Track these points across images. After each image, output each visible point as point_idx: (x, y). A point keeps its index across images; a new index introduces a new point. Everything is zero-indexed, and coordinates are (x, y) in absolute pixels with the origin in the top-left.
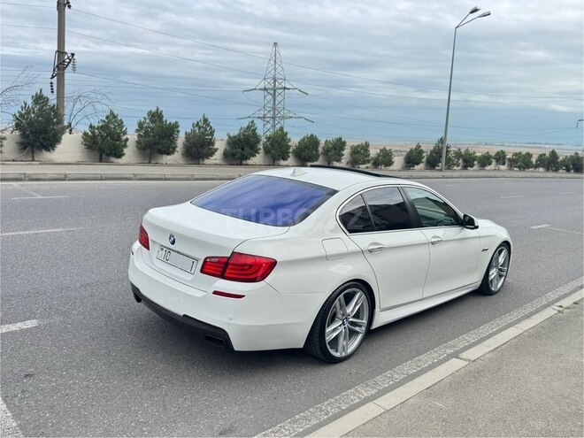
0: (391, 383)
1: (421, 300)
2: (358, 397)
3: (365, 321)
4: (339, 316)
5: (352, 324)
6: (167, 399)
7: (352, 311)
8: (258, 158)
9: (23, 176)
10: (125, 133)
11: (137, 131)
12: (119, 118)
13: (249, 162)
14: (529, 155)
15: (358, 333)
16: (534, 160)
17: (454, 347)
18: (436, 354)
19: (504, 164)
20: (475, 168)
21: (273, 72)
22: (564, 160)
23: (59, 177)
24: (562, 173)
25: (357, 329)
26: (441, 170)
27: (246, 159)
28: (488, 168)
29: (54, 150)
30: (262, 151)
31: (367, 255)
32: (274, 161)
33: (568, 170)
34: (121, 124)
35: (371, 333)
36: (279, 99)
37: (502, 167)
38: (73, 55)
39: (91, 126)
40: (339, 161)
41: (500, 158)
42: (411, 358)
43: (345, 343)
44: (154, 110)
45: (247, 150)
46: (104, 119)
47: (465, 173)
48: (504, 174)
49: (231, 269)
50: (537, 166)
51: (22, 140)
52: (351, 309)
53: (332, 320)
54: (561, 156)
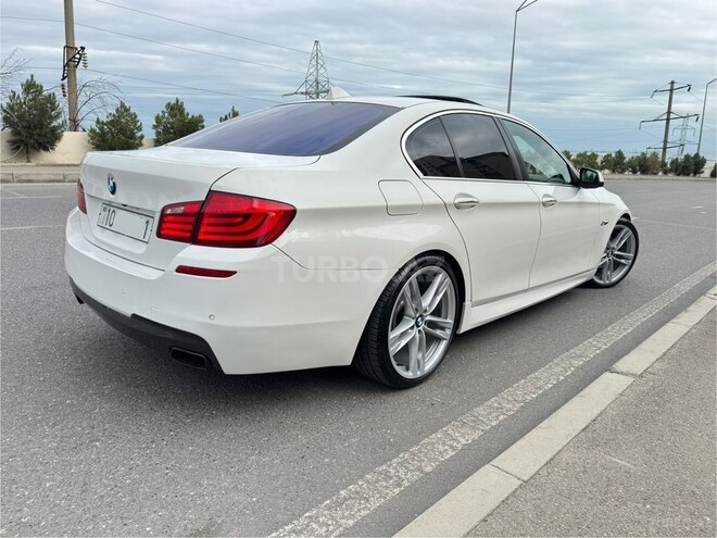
0: (501, 418)
1: (526, 291)
2: (451, 446)
3: (450, 321)
4: (410, 311)
5: (431, 324)
6: (95, 468)
7: (430, 305)
9: (10, 177)
10: (140, 129)
11: (155, 127)
12: (132, 111)
14: (594, 156)
15: (439, 339)
16: (599, 160)
17: (580, 356)
18: (559, 369)
21: (315, 73)
22: (630, 161)
23: (57, 178)
24: (628, 176)
25: (438, 332)
29: (53, 149)
31: (452, 211)
33: (634, 172)
34: (134, 118)
35: (459, 340)
38: (83, 48)
39: (98, 122)
42: (524, 376)
43: (420, 356)
44: (173, 102)
46: (114, 112)
49: (209, 225)
50: (602, 168)
51: (14, 138)
52: (429, 301)
53: (399, 319)
54: (628, 156)
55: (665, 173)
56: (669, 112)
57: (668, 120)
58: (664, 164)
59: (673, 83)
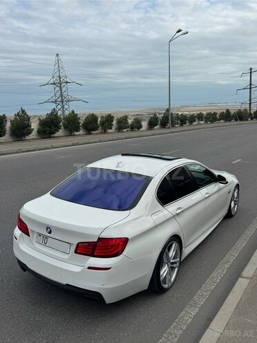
0: (204, 300)
1: (202, 233)
2: (189, 317)
3: (178, 259)
4: (165, 261)
5: (172, 263)
7: (172, 256)
8: (61, 132)
13: (55, 135)
14: (215, 114)
15: (175, 268)
16: (218, 116)
17: (227, 262)
18: (220, 271)
19: (202, 120)
20: (187, 124)
21: (58, 72)
22: (234, 114)
24: (233, 122)
25: (175, 265)
26: (169, 128)
27: (53, 134)
28: (194, 123)
30: (62, 127)
31: (176, 217)
32: (71, 133)
33: (236, 120)
36: (64, 89)
37: (202, 122)
40: (111, 129)
41: (200, 117)
43: (169, 277)
45: (53, 128)
47: (182, 128)
48: (203, 126)
49: (98, 249)
50: (220, 119)
52: (171, 254)
53: (162, 265)
54: (232, 112)
55: (252, 119)
56: (251, 84)
57: (250, 88)
58: (250, 114)
59: (251, 69)
